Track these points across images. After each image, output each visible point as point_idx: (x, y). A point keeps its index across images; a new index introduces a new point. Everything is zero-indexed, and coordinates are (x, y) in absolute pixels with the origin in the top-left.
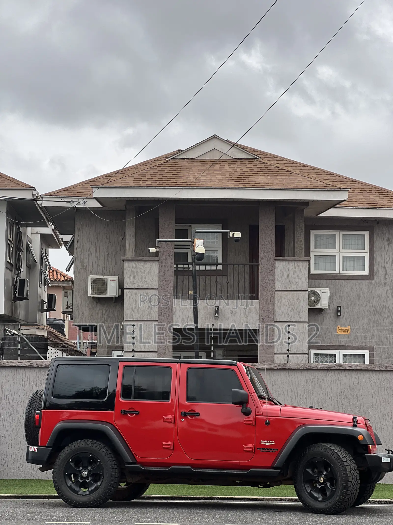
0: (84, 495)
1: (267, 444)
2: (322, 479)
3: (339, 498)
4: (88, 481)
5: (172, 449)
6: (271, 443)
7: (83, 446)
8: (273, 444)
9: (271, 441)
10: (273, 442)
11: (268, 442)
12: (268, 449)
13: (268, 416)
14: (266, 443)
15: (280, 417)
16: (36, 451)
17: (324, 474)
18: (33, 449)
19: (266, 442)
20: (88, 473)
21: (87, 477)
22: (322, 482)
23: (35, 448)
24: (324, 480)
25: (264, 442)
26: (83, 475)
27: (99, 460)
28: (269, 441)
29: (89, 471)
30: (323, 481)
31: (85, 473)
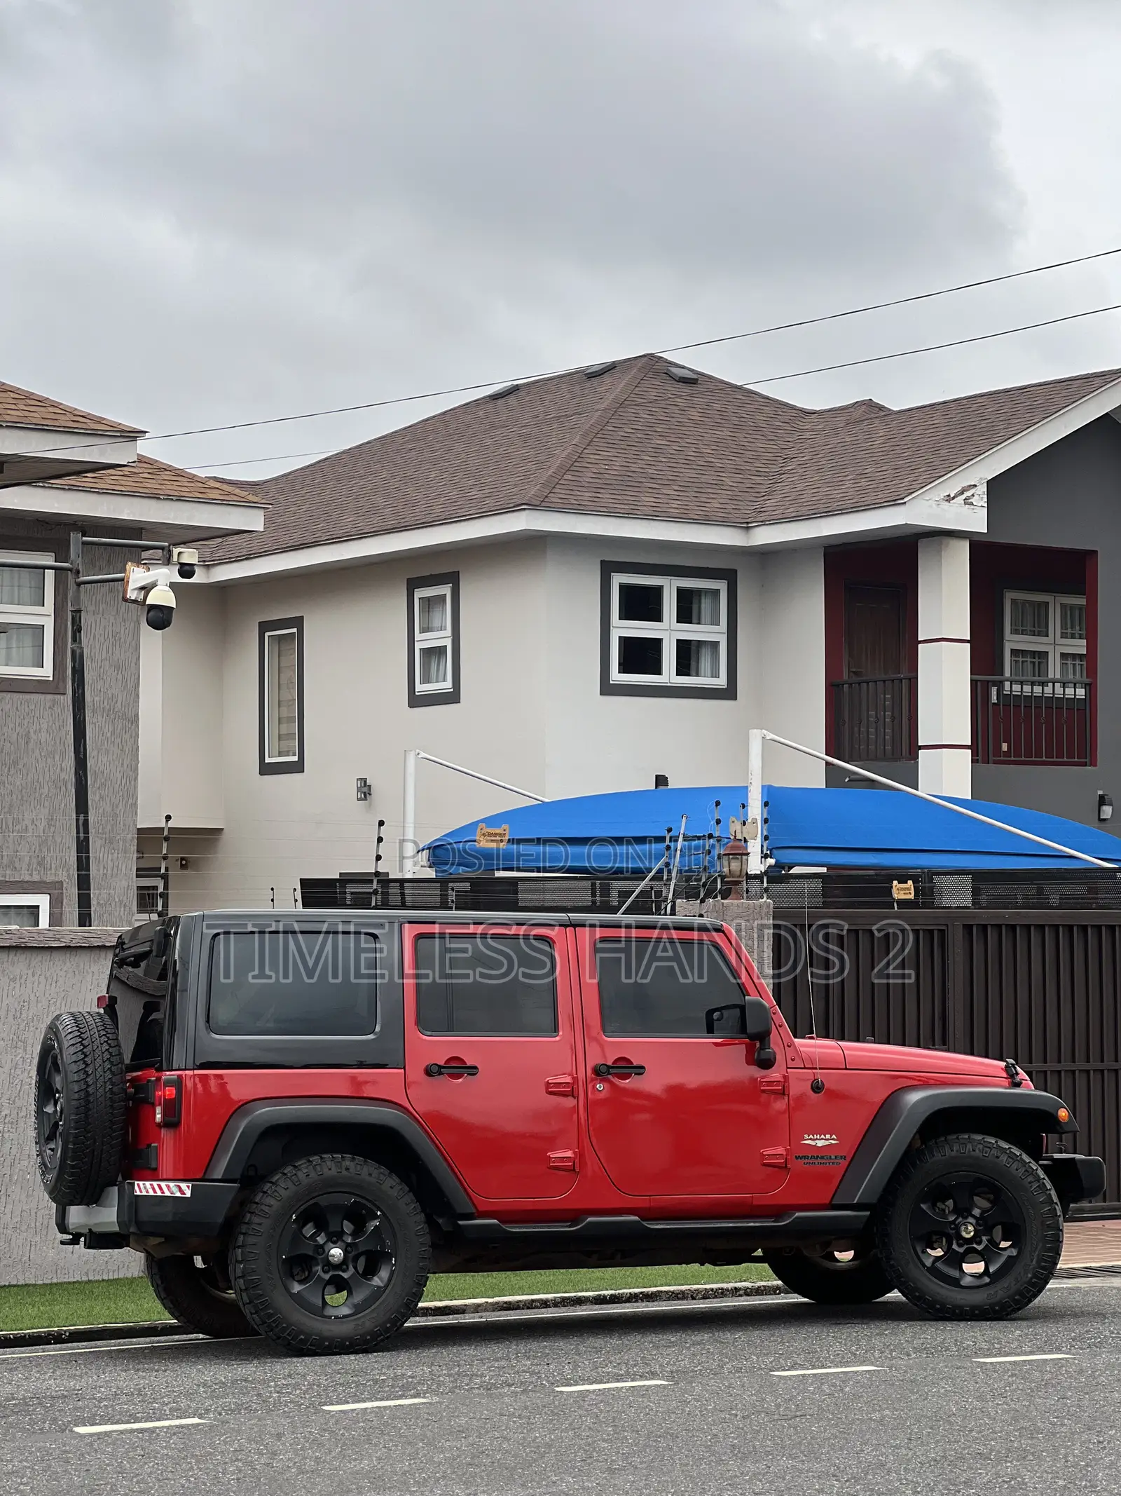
0: (340, 1318)
1: (820, 1143)
2: (971, 1228)
3: (1035, 1276)
4: (345, 1275)
5: (577, 1170)
6: (828, 1140)
7: (334, 1172)
8: (833, 1142)
9: (828, 1136)
10: (834, 1136)
11: (822, 1139)
12: (822, 1158)
13: (820, 1069)
14: (817, 1141)
15: (846, 1069)
16: (188, 1194)
17: (974, 1217)
18: (175, 1189)
19: (817, 1139)
20: (345, 1252)
21: (342, 1265)
22: (968, 1236)
23: (183, 1186)
24: (975, 1230)
25: (811, 1139)
26: (330, 1258)
27: (379, 1213)
28: (823, 1136)
29: (348, 1245)
30: (972, 1234)
31: (336, 1252)
